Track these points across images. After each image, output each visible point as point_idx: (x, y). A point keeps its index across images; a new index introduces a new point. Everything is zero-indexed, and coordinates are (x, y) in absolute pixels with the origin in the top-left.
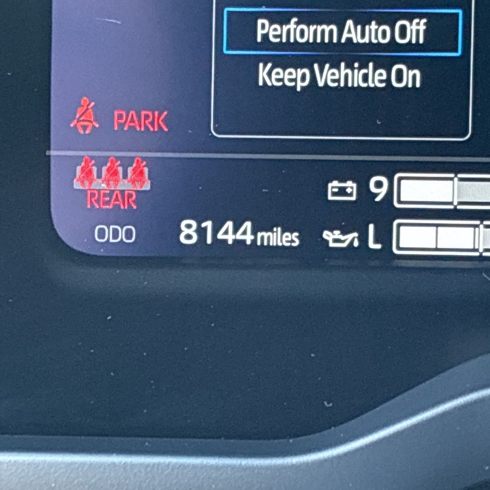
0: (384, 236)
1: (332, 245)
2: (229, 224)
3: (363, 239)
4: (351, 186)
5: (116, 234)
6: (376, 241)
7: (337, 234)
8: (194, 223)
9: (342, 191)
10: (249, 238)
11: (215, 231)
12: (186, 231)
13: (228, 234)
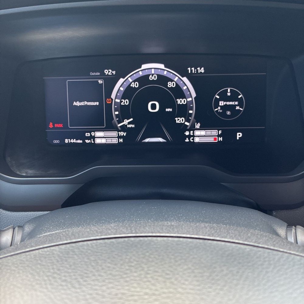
0: (94, 141)
1: (87, 142)
2: (72, 140)
3: (91, 141)
4: (89, 134)
5: (56, 142)
6: (93, 141)
7: (87, 140)
8: (67, 140)
9: (88, 135)
10: (75, 142)
11: (70, 140)
12: (66, 141)
13: (72, 141)
